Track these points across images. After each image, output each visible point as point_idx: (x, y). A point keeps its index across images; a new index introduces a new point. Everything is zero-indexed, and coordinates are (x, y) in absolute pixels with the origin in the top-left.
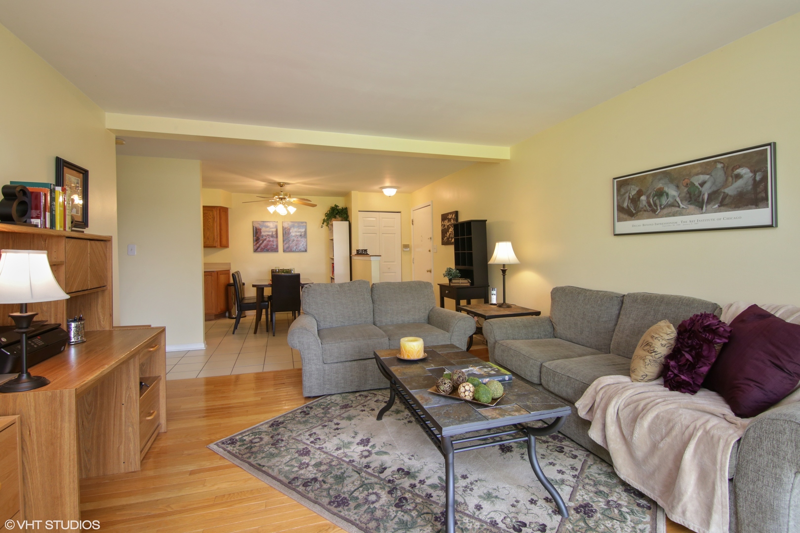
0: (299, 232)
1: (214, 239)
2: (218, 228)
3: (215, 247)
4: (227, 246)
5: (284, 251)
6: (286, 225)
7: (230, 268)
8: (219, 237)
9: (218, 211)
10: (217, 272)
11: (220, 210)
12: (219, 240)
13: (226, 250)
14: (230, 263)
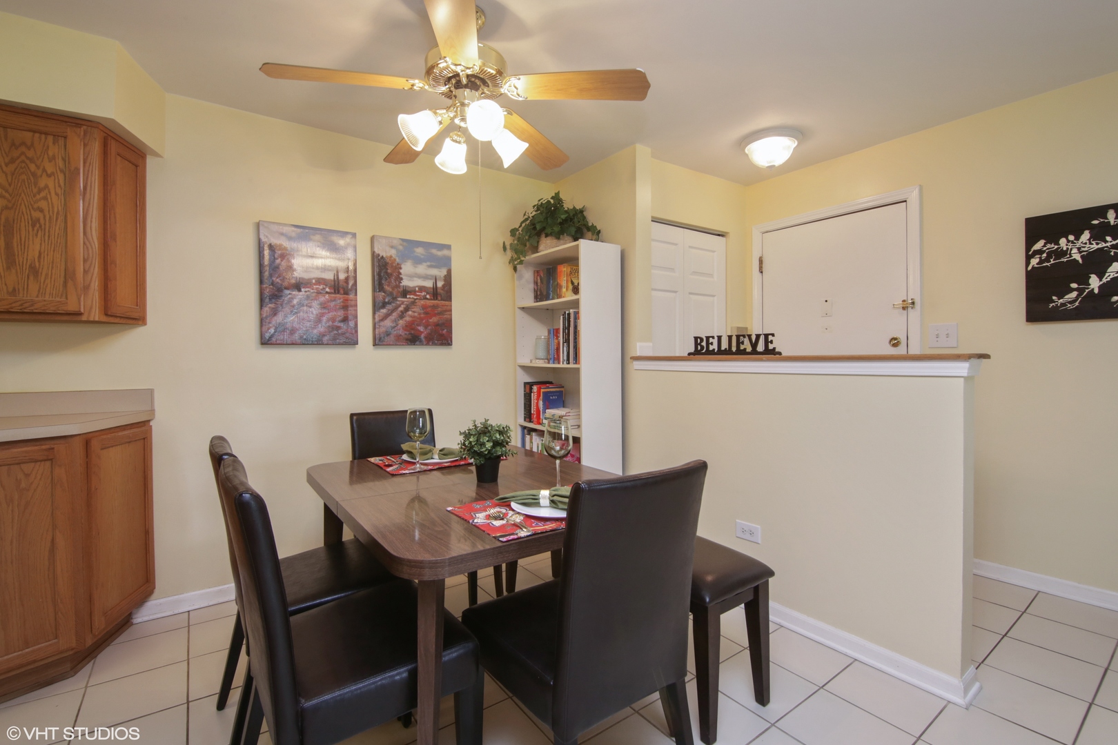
0: (426, 277)
1: (69, 275)
2: (95, 224)
3: (73, 317)
4: (135, 318)
5: (378, 342)
6: (384, 251)
7: (152, 411)
8: (96, 271)
9: (96, 147)
10: (87, 440)
11: (105, 146)
12: (95, 284)
13: (133, 338)
14: (151, 392)
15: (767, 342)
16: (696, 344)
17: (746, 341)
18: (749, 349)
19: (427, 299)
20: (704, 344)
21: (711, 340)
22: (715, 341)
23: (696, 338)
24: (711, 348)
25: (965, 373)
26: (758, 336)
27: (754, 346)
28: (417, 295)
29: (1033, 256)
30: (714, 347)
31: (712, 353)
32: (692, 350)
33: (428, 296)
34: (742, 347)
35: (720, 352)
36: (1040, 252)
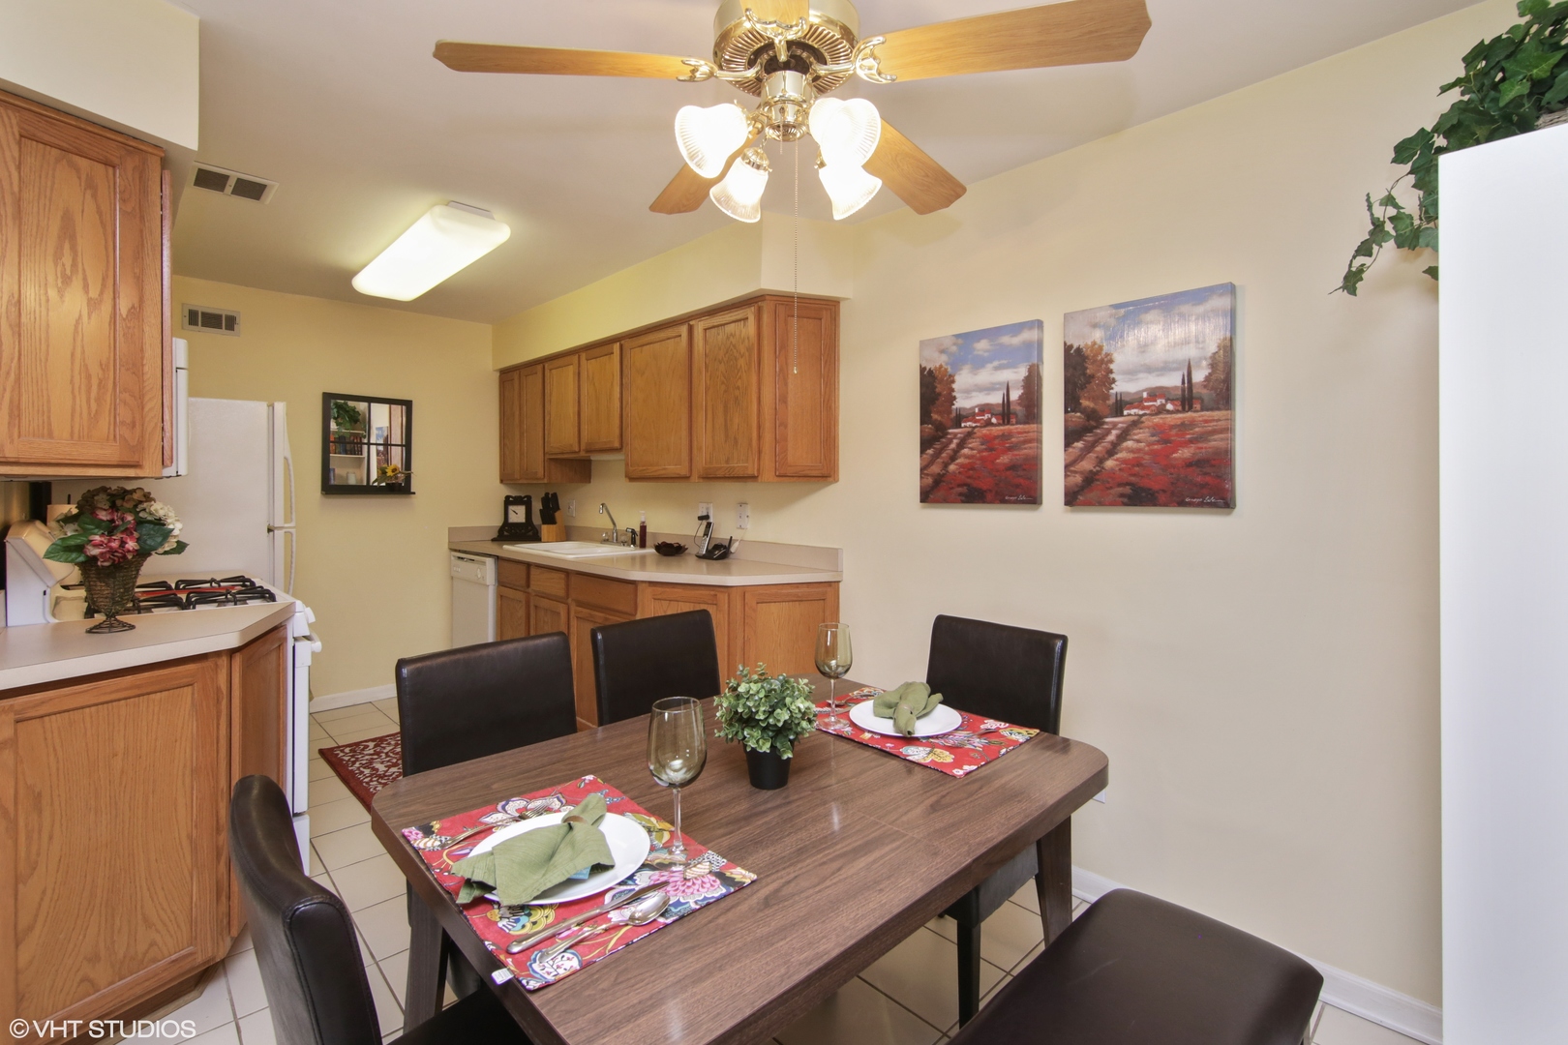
1: (750, 443)
7: (840, 572)
8: (769, 435)
9: (767, 318)
11: (775, 313)
12: (769, 449)
19: (1169, 412)
28: (1144, 408)
33: (1169, 407)
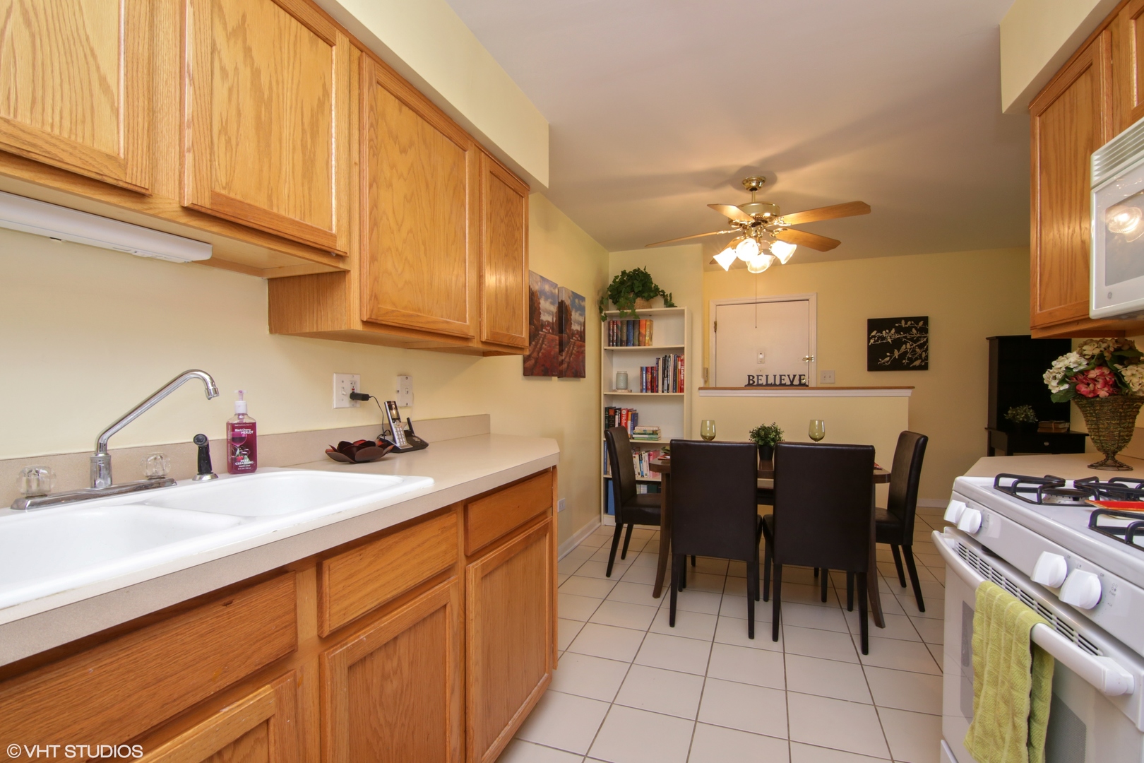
15: (800, 380)
16: (749, 380)
17: (787, 378)
18: (789, 383)
20: (755, 380)
21: (760, 378)
22: (764, 378)
23: (749, 376)
24: (760, 382)
25: (910, 395)
26: (795, 376)
27: (792, 382)
28: (576, 337)
29: (871, 338)
30: (763, 381)
31: (761, 385)
32: (747, 384)
33: (579, 339)
34: (783, 382)
35: (767, 385)
36: (874, 336)
